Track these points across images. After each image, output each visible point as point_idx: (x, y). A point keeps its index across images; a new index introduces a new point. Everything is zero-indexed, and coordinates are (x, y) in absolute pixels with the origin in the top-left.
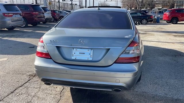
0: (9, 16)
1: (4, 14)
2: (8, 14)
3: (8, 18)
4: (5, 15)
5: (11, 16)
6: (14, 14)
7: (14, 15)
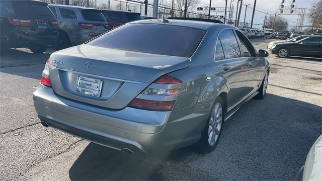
0: (87, 28)
1: (80, 24)
2: (86, 24)
3: (84, 31)
4: (81, 26)
5: (90, 28)
6: (94, 24)
7: (94, 27)
